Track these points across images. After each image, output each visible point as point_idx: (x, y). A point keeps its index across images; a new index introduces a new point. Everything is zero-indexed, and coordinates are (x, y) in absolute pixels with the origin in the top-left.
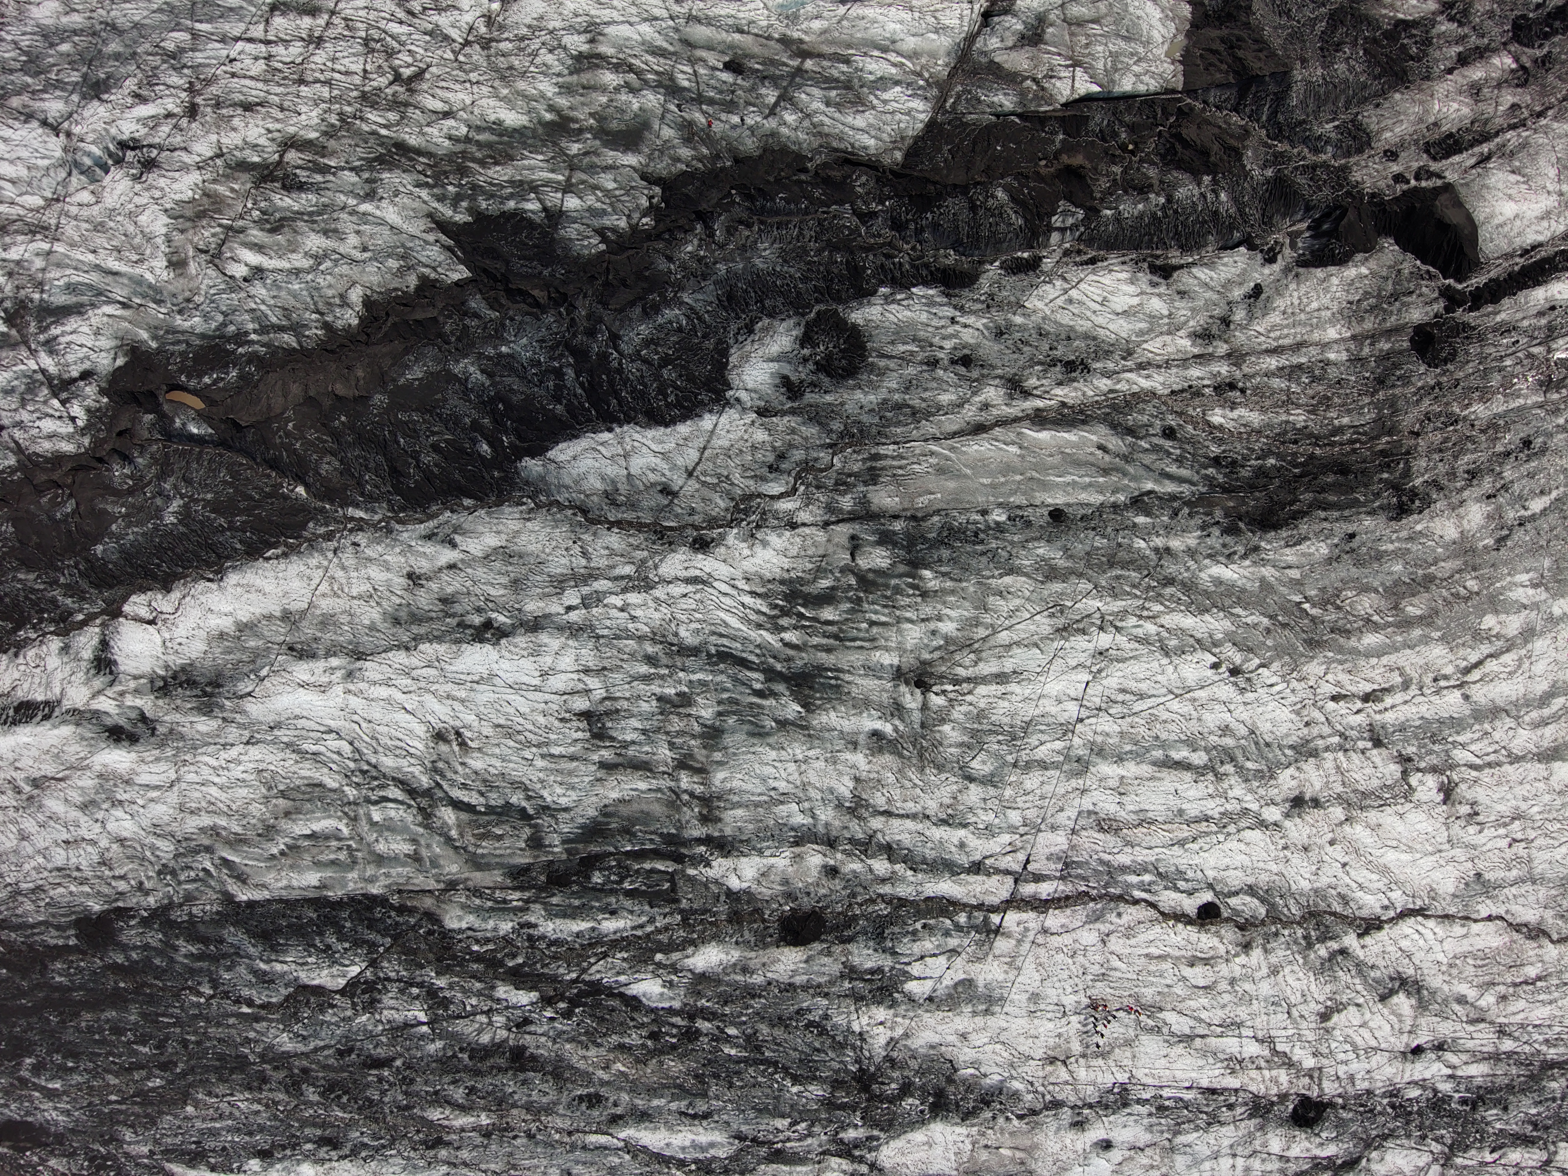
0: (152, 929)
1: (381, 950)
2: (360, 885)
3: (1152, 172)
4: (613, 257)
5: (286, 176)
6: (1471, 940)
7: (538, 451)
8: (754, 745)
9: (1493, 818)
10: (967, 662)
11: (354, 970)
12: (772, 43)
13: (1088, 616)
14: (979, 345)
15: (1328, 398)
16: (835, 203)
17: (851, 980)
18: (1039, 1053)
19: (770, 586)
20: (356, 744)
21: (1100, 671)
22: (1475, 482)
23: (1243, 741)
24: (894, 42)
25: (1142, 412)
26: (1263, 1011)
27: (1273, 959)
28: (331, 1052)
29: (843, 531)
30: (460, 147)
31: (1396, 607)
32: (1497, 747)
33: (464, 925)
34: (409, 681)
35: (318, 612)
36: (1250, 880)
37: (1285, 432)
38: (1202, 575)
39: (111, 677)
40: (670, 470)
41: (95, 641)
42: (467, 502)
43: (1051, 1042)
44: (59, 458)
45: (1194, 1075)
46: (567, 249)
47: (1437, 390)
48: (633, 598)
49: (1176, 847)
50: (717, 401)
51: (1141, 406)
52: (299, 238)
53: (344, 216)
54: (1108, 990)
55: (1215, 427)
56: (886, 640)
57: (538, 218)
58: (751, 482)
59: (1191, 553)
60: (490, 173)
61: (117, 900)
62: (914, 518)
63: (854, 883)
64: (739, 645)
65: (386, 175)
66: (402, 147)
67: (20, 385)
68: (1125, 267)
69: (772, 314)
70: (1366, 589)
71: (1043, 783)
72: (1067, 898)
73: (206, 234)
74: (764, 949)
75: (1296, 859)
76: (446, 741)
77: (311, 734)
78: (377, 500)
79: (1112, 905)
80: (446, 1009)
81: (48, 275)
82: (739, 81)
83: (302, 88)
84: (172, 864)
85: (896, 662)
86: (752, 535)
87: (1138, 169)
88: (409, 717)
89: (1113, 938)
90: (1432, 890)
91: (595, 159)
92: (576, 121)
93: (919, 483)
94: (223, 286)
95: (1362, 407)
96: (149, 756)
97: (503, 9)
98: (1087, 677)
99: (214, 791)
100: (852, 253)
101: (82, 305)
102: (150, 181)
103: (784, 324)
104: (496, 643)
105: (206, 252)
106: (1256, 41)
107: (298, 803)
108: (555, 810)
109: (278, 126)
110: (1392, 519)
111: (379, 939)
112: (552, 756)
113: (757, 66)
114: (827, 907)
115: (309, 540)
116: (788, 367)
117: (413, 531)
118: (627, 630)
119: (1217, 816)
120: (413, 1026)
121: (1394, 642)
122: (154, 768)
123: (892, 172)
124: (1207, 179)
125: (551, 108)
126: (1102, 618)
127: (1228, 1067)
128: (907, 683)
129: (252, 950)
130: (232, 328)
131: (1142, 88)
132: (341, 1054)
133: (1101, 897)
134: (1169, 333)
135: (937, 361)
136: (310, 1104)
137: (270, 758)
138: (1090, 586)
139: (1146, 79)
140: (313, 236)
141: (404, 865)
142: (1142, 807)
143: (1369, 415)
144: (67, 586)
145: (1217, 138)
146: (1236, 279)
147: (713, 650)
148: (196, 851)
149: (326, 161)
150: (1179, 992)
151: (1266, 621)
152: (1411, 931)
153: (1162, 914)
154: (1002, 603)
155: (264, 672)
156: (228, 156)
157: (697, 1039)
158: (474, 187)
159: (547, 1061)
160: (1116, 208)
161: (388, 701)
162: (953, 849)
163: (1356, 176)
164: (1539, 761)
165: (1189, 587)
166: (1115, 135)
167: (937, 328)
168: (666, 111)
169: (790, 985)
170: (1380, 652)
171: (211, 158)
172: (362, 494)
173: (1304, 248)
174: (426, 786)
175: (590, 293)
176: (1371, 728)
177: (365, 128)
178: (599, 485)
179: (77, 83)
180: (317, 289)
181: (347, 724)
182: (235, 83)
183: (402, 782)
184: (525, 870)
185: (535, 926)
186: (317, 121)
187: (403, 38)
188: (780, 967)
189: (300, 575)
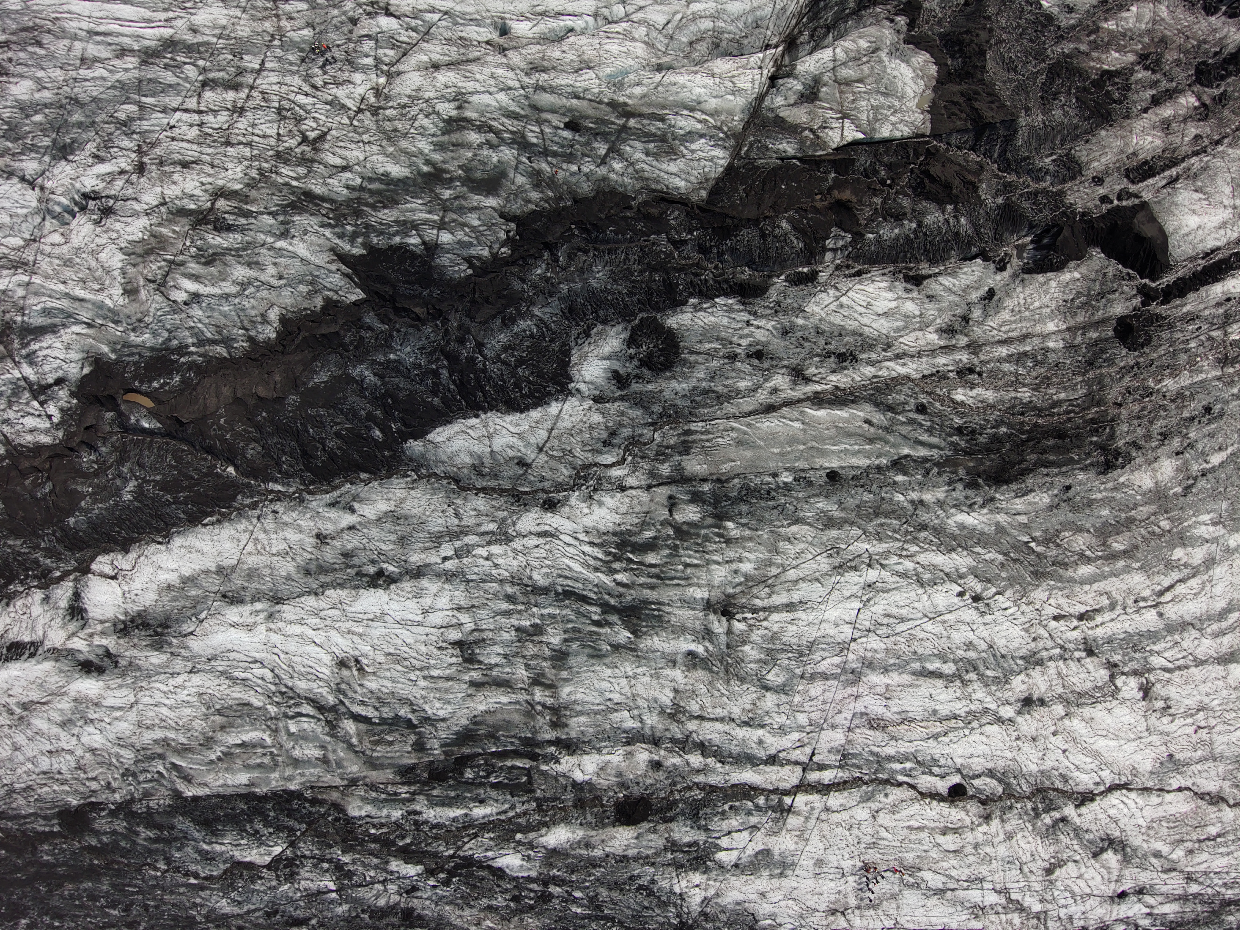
0: (117, 818)
1: (298, 833)
2: (281, 783)
3: (906, 202)
4: (479, 279)
5: (217, 220)
6: (1165, 807)
7: (420, 434)
8: (593, 665)
9: (1182, 710)
10: (763, 594)
11: (277, 850)
12: (603, 106)
13: (859, 556)
14: (769, 342)
15: (1048, 378)
16: (654, 233)
17: (673, 852)
18: (823, 907)
19: (605, 537)
20: (276, 671)
21: (869, 600)
22: (1166, 442)
23: (983, 654)
24: (699, 103)
25: (899, 393)
26: (1000, 868)
27: (1008, 827)
28: (260, 913)
29: (663, 492)
30: (355, 195)
31: (1104, 544)
32: (1185, 653)
33: (363, 814)
34: (318, 620)
35: (245, 567)
36: (990, 765)
37: (1015, 406)
38: (949, 521)
39: (83, 622)
40: (525, 447)
41: (70, 593)
42: (363, 476)
43: (833, 898)
44: (38, 448)
45: (946, 920)
46: (441, 274)
47: (1136, 369)
48: (496, 549)
49: (931, 740)
50: (562, 391)
51: (899, 387)
52: (228, 269)
53: (263, 251)
54: (878, 855)
55: (958, 403)
56: (698, 578)
57: (418, 250)
58: (589, 455)
59: (940, 504)
60: (380, 215)
61: (90, 796)
62: (719, 480)
63: (674, 774)
64: (580, 585)
65: (296, 218)
66: (309, 195)
67: (7, 390)
68: (885, 278)
69: (605, 322)
70: (1079, 530)
71: (824, 691)
72: (845, 782)
73: (154, 267)
74: (603, 828)
75: (1026, 747)
76: (348, 667)
77: (241, 664)
78: (291, 476)
79: (881, 787)
80: (350, 879)
81: (28, 302)
82: (577, 138)
83: (229, 149)
84: (133, 768)
85: (706, 595)
86: (591, 497)
87: (895, 199)
88: (318, 649)
89: (881, 814)
90: (1134, 769)
91: (463, 202)
92: (447, 171)
93: (723, 453)
94: (167, 309)
95: (1076, 385)
96: (113, 684)
97: (389, 83)
98: (858, 605)
99: (165, 711)
100: (667, 273)
101: (55, 326)
102: (108, 225)
103: (615, 329)
104: (387, 588)
105: (153, 282)
106: (989, 94)
107: (231, 719)
108: (435, 720)
109: (210, 180)
110: (1100, 473)
111: (297, 825)
112: (432, 677)
113: (591, 125)
114: (653, 794)
115: (238, 509)
116: (618, 363)
117: (321, 500)
118: (491, 575)
119: (963, 715)
120: (324, 893)
121: (1103, 572)
122: (117, 693)
123: (699, 207)
124: (950, 208)
125: (428, 162)
126: (870, 557)
127: (972, 913)
128: (715, 613)
129: (196, 835)
130: (175, 342)
131: (898, 134)
132: (268, 915)
133: (872, 781)
134: (920, 329)
135: (736, 356)
137: (208, 684)
138: (860, 532)
139: (901, 126)
140: (239, 267)
141: (315, 766)
142: (904, 708)
143: (1082, 391)
144: (46, 549)
145: (958, 174)
146: (974, 284)
147: (560, 589)
148: (151, 758)
149: (249, 207)
150: (934, 856)
151: (1000, 557)
152: (1117, 801)
153: (921, 793)
154: (790, 547)
155: (203, 616)
156: (170, 205)
157: (550, 901)
158: (368, 226)
159: (431, 920)
160: (877, 233)
161: (301, 636)
162: (754, 745)
163: (1070, 199)
164: (1219, 664)
165: (938, 531)
166: (876, 172)
167: (736, 330)
168: (519, 162)
169: (624, 856)
170: (1091, 580)
171: (157, 206)
172: (280, 472)
173: (1028, 258)
174: (332, 703)
175: (460, 308)
176: (1085, 641)
177: (280, 180)
178: (468, 460)
179: (48, 147)
180: (243, 310)
181: (269, 656)
182: (175, 145)
183: (313, 701)
184: (411, 769)
185: (420, 813)
186: (241, 175)
187: (309, 107)
188: (616, 843)
189: (231, 538)
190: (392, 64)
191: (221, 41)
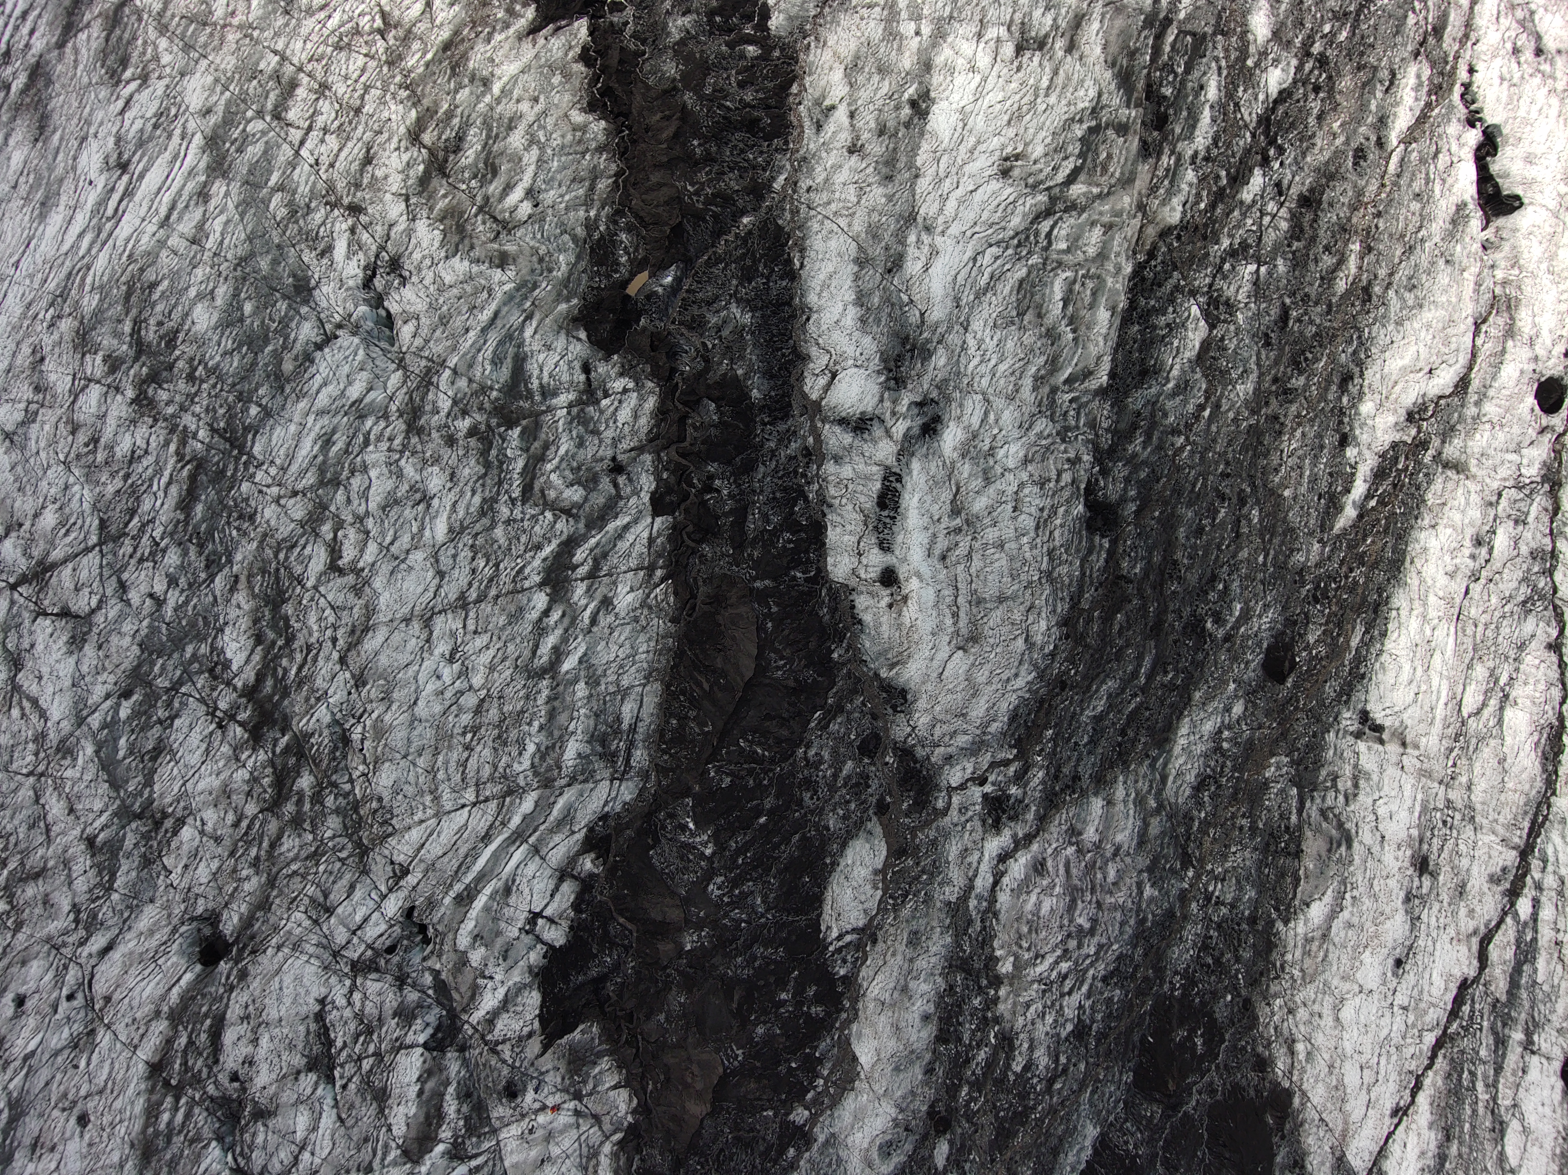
0: (1112, 469)
1: (1182, 283)
2: (1121, 279)
5: (446, 150)
11: (1195, 310)
20: (993, 241)
28: (1264, 353)
33: (1180, 209)
34: (948, 181)
35: (863, 236)
39: (876, 419)
41: (838, 429)
44: (659, 413)
52: (509, 152)
53: (499, 109)
61: (1079, 488)
65: (471, 64)
66: (448, 46)
67: (578, 430)
76: (1011, 169)
77: (973, 275)
78: (773, 160)
80: (1250, 246)
81: (478, 378)
83: (365, 111)
84: (1058, 426)
88: (981, 191)
94: (537, 227)
96: (956, 412)
99: (1003, 367)
101: (517, 355)
102: (412, 268)
104: (933, 101)
105: (498, 233)
107: (1033, 305)
108: (1098, 103)
109: (395, 140)
111: (1172, 282)
112: (1049, 88)
115: (794, 227)
117: (809, 139)
120: (1259, 278)
122: (968, 411)
129: (1153, 391)
130: (579, 230)
132: (1268, 344)
136: (1306, 387)
137: (985, 314)
140: (510, 140)
141: (1113, 238)
144: (780, 442)
148: (1053, 402)
149: (442, 111)
155: (906, 298)
156: (410, 191)
157: (1327, 58)
159: (1317, 181)
161: (961, 202)
171: (408, 206)
172: (765, 169)
174: (1046, 199)
177: (420, 70)
179: (290, 306)
180: (563, 147)
181: (973, 242)
182: (340, 165)
183: (1037, 217)
184: (1144, 144)
185: (1196, 153)
186: (401, 107)
187: (345, 17)
189: (826, 239)
191: (231, 88)
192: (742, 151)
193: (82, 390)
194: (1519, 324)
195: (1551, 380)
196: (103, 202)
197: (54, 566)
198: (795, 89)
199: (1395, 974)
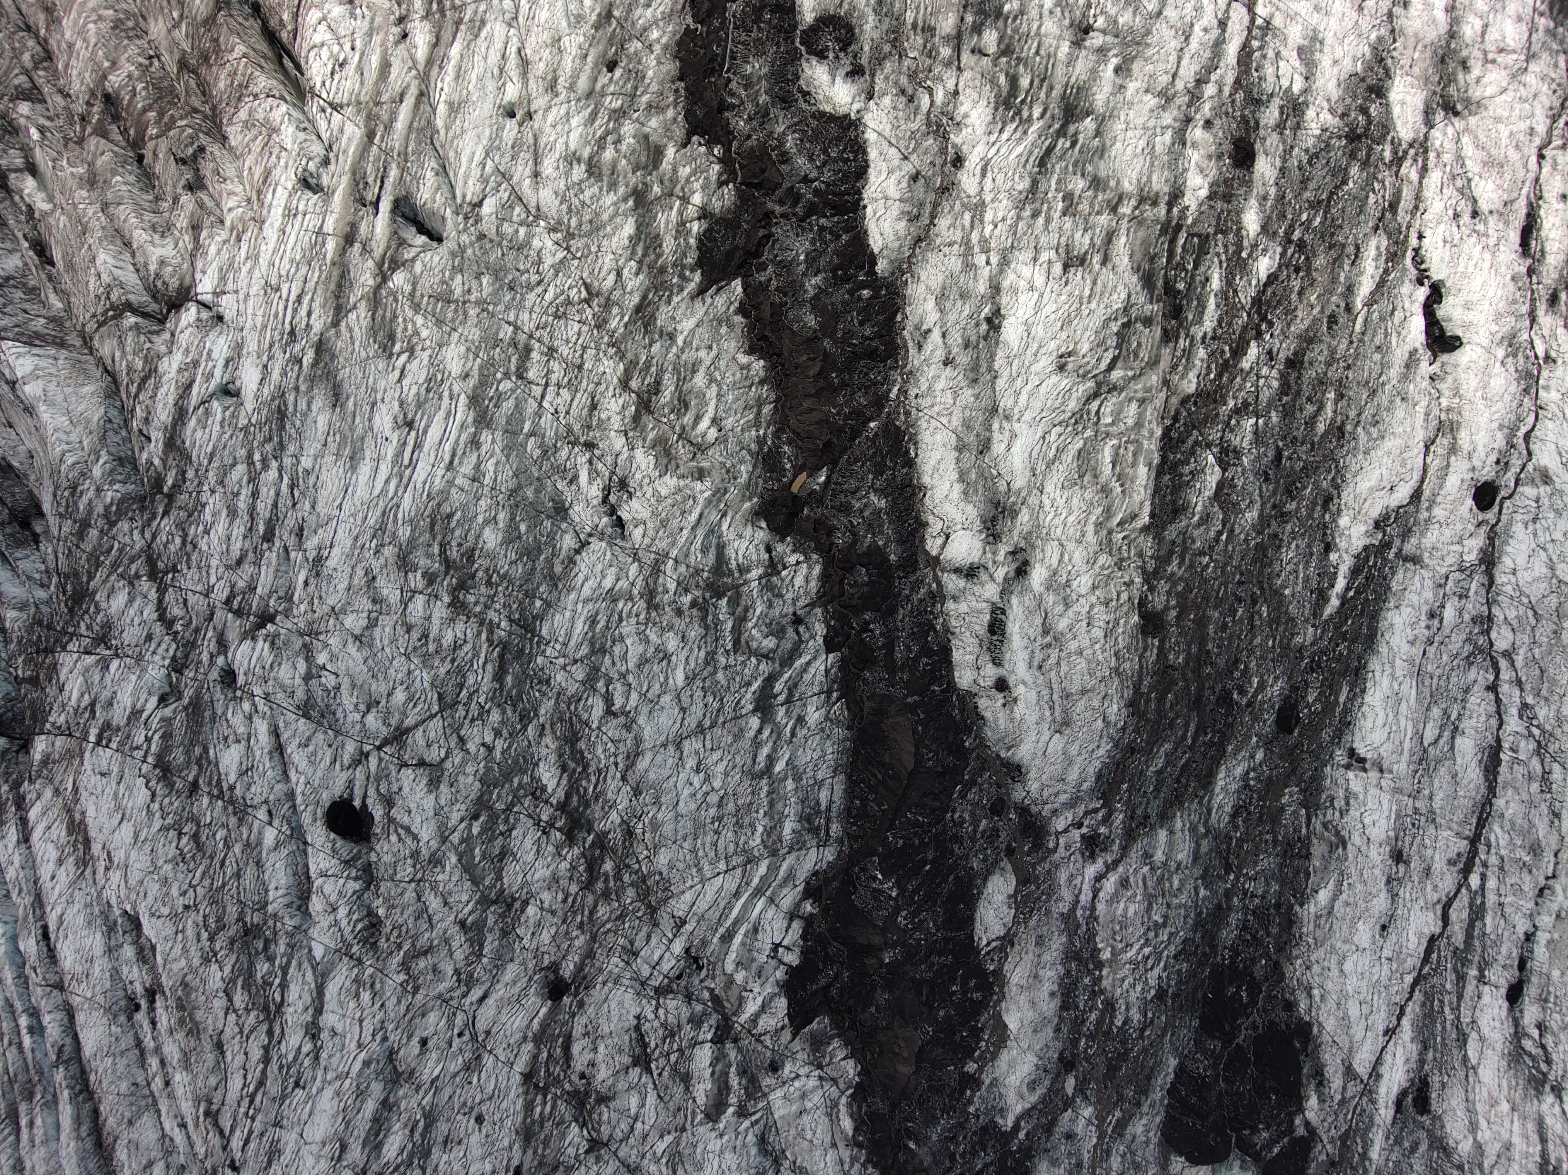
0: (1156, 586)
1: (1200, 438)
2: (1154, 441)
4: (740, 179)
5: (648, 391)
7: (873, 259)
8: (1110, 156)
11: (1211, 458)
12: (597, 36)
16: (724, 13)
17: (1285, 128)
19: (998, 118)
20: (1056, 422)
29: (967, 57)
30: (645, 268)
33: (1195, 380)
34: (1019, 379)
35: (960, 429)
39: (982, 567)
40: (901, 171)
41: (954, 576)
44: (824, 577)
46: (729, 210)
50: (857, 125)
52: (695, 390)
53: (684, 357)
56: (1051, 46)
57: (705, 225)
58: (919, 117)
60: (667, 251)
61: (1133, 603)
62: (966, 6)
63: (1219, 111)
64: (1037, 151)
65: (659, 323)
66: (638, 309)
67: (767, 595)
69: (798, 76)
73: (682, 451)
74: (1253, 182)
76: (1066, 364)
77: (1044, 450)
78: (889, 376)
80: (1250, 404)
81: (692, 563)
82: (623, 65)
83: (585, 367)
84: (1116, 558)
85: (1068, 43)
91: (667, 177)
94: (723, 446)
96: (1040, 555)
97: (546, 218)
99: (1071, 519)
101: (718, 544)
102: (635, 486)
103: (806, 69)
104: (1004, 317)
105: (695, 454)
107: (1090, 468)
108: (1128, 303)
109: (611, 388)
111: (1192, 438)
113: (613, 50)
114: (1232, 134)
115: (908, 426)
116: (840, 70)
117: (914, 357)
118: (1011, 225)
120: (1257, 429)
122: (1049, 554)
125: (625, 200)
128: (1084, 40)
129: (1183, 523)
130: (753, 446)
132: (1267, 479)
137: (1055, 479)
140: (695, 380)
141: (1146, 410)
144: (912, 590)
148: (1110, 541)
149: (642, 362)
155: (995, 472)
156: (628, 427)
157: (1305, 242)
158: (675, 265)
161: (1030, 395)
162: (1207, 37)
168: (637, 121)
169: (1281, 170)
171: (627, 439)
172: (883, 384)
174: (1094, 384)
177: (621, 330)
178: (903, 224)
179: (553, 523)
180: (734, 384)
181: (1041, 426)
182: (574, 412)
183: (1088, 400)
184: (1165, 331)
185: (1205, 334)
186: (611, 361)
187: (558, 290)
188: (1267, 174)
189: (933, 434)
190: (528, 212)
191: (481, 355)
192: (867, 374)
193: (410, 599)
194: (1460, 442)
195: (1486, 484)
196: (399, 454)
197: (408, 730)
198: (899, 318)
199: (1381, 936)
